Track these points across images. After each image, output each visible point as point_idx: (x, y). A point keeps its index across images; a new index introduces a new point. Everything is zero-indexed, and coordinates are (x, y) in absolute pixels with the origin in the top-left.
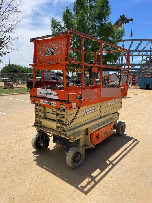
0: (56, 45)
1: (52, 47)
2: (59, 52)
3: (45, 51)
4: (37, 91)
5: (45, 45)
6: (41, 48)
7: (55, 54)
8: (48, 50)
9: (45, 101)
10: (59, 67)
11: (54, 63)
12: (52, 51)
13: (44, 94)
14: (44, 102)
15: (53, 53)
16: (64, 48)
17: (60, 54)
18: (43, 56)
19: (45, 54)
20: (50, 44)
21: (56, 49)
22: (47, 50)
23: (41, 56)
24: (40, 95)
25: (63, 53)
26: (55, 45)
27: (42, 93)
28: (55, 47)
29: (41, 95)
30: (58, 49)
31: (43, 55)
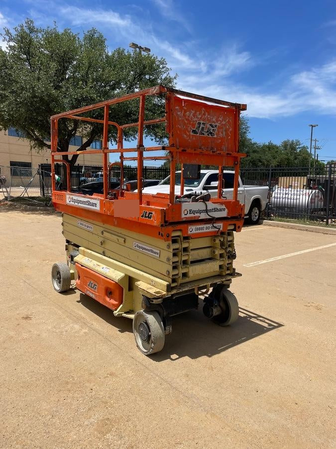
0: (217, 121)
1: (209, 121)
2: (222, 133)
3: (193, 125)
4: (183, 210)
5: (193, 112)
6: (184, 115)
7: (215, 136)
8: (202, 126)
9: (201, 226)
10: (224, 160)
11: (222, 153)
12: (209, 130)
13: (200, 212)
14: (197, 229)
15: (211, 133)
16: (231, 130)
17: (224, 138)
18: (192, 134)
19: (194, 131)
20: (204, 114)
21: (216, 126)
22: (199, 124)
23: (186, 134)
24: (189, 215)
25: (229, 137)
26: (214, 120)
27: (194, 212)
28: (214, 122)
29: (192, 215)
30: (219, 128)
31: (189, 132)
